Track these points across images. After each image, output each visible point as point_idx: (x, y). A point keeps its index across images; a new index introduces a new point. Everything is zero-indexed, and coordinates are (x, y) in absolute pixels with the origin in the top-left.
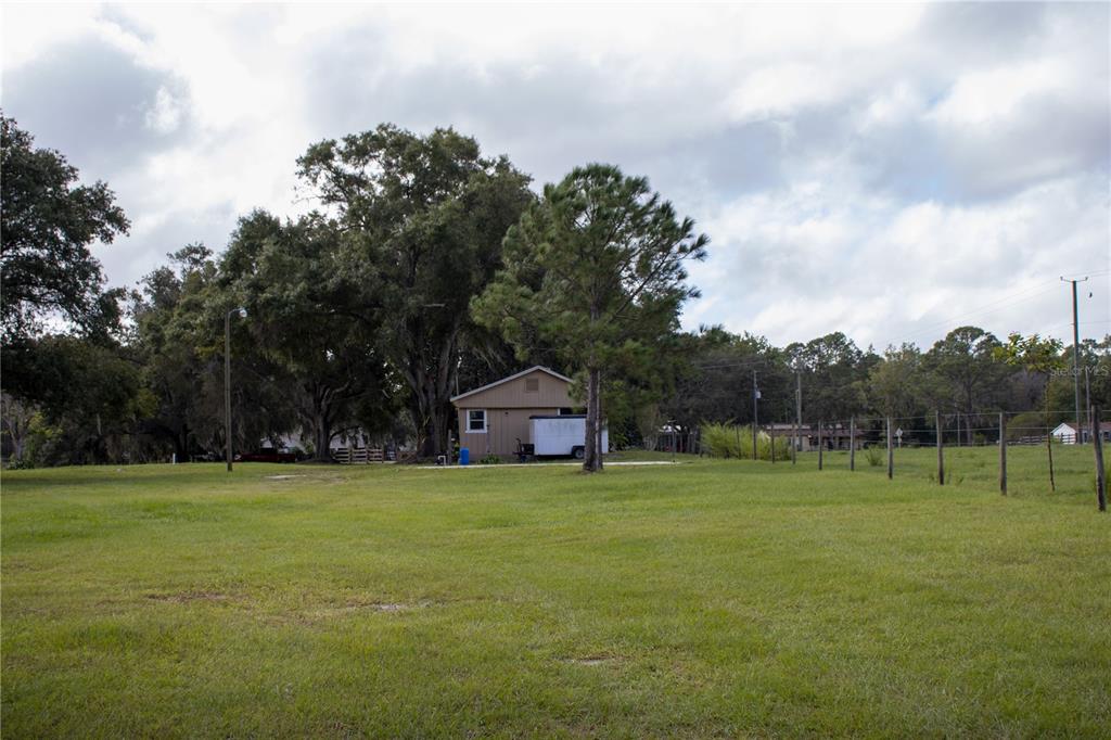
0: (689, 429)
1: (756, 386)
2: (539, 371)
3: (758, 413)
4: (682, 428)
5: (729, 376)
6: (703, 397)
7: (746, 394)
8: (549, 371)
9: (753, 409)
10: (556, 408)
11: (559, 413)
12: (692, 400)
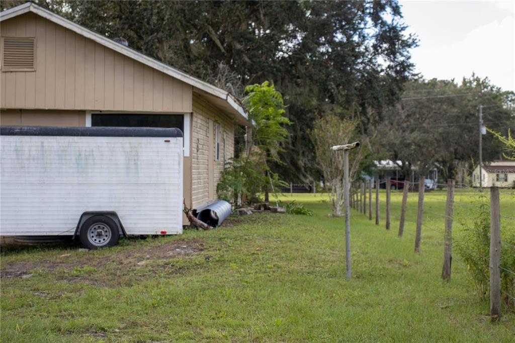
0: (410, 164)
1: (481, 121)
2: (30, 17)
3: (483, 149)
4: (404, 163)
5: (455, 111)
6: (426, 131)
7: (470, 130)
8: (122, 49)
9: (477, 146)
10: (82, 113)
11: (88, 123)
12: (415, 134)
